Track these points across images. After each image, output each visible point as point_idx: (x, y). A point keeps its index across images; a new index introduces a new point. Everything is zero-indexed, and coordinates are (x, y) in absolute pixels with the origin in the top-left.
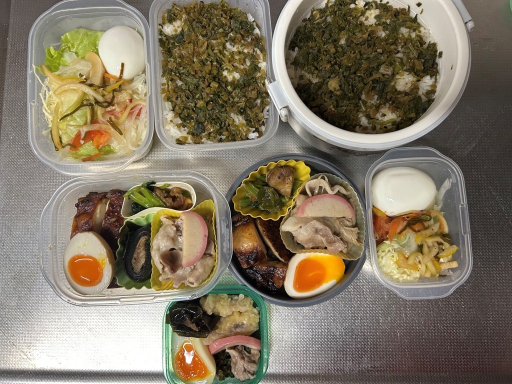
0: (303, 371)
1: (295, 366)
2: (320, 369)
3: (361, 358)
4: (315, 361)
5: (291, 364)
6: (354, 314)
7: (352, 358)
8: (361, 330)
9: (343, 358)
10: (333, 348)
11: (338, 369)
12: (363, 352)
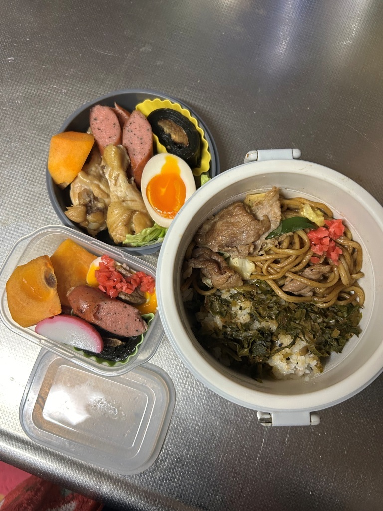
0: (161, 491)
1: (154, 481)
2: (181, 496)
3: (233, 503)
4: (179, 485)
5: (151, 477)
6: (243, 448)
7: (222, 498)
8: (244, 469)
9: (212, 494)
10: (205, 478)
11: (202, 505)
12: (237, 496)
